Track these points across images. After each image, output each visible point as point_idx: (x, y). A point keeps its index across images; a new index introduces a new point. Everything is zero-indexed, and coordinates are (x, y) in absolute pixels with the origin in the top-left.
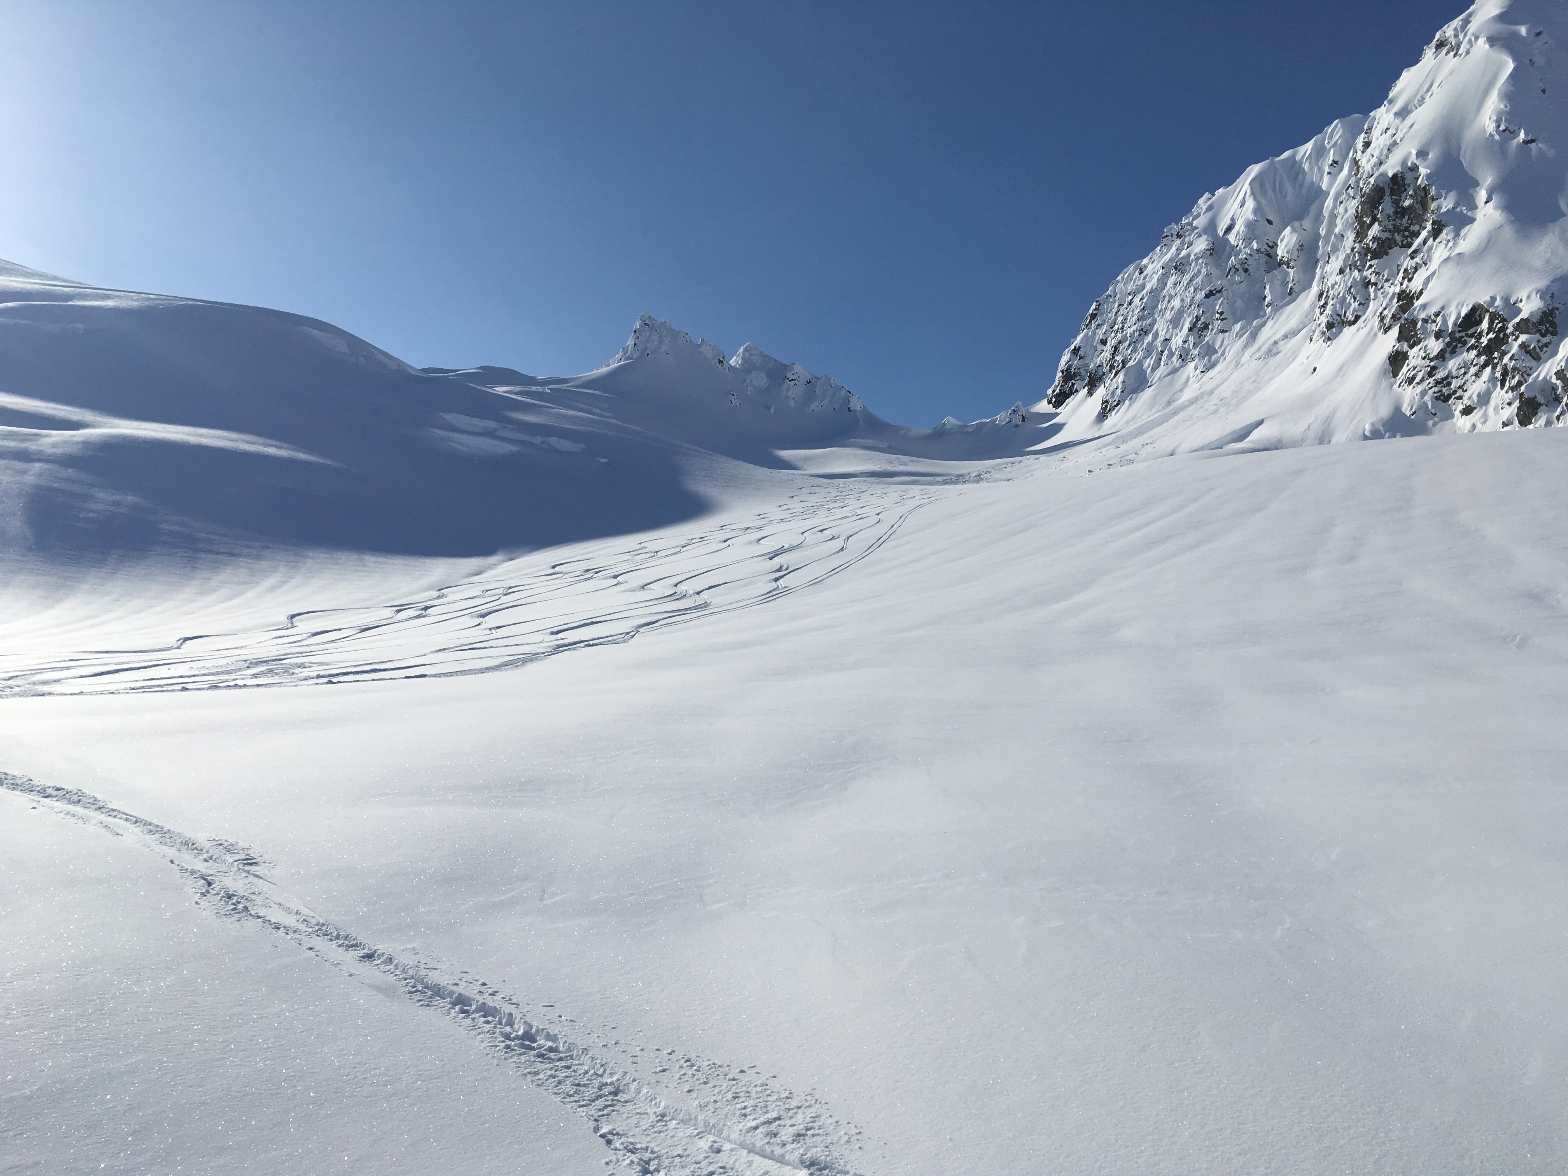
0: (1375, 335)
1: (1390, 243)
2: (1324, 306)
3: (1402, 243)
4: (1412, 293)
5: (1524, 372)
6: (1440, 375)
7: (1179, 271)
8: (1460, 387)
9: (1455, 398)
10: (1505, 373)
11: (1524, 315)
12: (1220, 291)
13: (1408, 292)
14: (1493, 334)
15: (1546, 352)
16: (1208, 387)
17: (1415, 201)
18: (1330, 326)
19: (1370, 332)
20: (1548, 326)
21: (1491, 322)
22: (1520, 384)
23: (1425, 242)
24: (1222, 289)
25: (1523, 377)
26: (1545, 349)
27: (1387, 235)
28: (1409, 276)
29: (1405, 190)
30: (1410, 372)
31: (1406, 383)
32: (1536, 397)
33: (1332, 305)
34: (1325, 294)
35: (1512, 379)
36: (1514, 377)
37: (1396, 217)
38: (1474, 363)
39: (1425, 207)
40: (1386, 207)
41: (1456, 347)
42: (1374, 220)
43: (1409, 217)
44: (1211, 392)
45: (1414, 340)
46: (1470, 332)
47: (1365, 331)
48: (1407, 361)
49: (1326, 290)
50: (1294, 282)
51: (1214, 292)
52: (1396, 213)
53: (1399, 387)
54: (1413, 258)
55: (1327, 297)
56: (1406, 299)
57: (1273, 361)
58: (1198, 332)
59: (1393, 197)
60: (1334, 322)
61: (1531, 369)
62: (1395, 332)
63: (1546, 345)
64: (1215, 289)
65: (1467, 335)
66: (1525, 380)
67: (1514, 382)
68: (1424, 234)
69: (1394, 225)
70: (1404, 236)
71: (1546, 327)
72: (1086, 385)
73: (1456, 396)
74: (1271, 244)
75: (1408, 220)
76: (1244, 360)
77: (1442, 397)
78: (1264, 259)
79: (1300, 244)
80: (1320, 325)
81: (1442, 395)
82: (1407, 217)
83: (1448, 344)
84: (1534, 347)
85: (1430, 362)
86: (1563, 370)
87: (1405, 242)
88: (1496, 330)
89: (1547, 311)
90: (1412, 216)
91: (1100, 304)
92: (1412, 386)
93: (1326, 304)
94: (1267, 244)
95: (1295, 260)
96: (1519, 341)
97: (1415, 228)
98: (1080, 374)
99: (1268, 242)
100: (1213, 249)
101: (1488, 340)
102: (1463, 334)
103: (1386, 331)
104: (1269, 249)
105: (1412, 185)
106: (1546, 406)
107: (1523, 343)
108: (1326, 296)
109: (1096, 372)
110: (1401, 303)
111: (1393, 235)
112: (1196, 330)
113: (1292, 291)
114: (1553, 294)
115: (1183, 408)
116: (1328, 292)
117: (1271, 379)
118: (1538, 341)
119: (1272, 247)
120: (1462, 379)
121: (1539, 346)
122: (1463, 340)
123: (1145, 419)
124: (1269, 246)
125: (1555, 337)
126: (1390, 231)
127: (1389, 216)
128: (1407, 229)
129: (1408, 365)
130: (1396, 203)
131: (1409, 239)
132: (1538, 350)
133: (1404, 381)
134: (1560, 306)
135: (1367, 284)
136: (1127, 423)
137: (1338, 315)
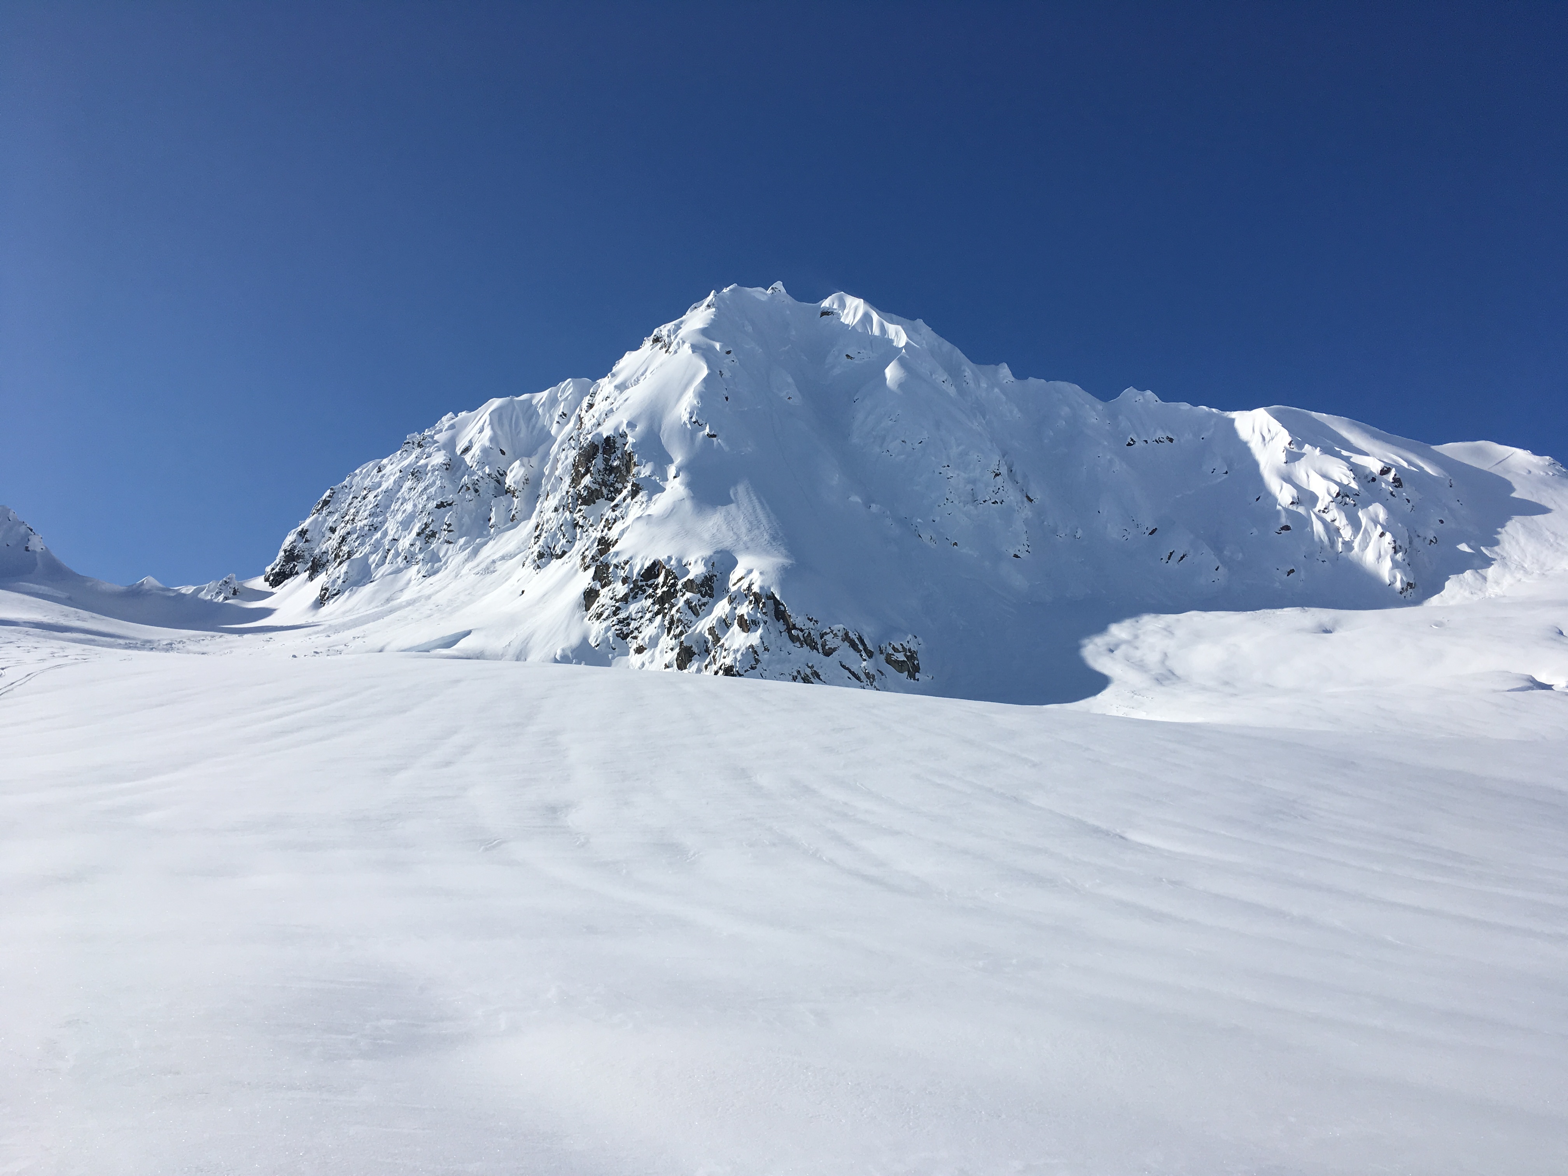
0: (577, 570)
1: (598, 494)
2: (538, 537)
3: (607, 496)
4: (609, 541)
5: (686, 624)
6: (622, 615)
7: (415, 477)
8: (637, 629)
9: (631, 637)
10: (672, 622)
11: (691, 576)
12: (450, 505)
13: (606, 539)
14: (666, 588)
15: (704, 610)
16: (427, 592)
17: (621, 463)
18: (541, 555)
19: (572, 568)
20: (707, 588)
21: (666, 577)
22: (681, 633)
23: (624, 499)
24: (452, 503)
25: (685, 628)
26: (703, 607)
27: (597, 486)
28: (609, 525)
29: (615, 452)
30: (598, 608)
31: (595, 617)
32: (692, 646)
33: (545, 537)
34: (540, 526)
35: (676, 629)
36: (678, 627)
37: (605, 473)
38: (649, 610)
39: (628, 471)
40: (598, 462)
41: (637, 593)
42: (588, 471)
43: (615, 476)
44: (429, 597)
45: (606, 581)
46: (649, 583)
47: (570, 565)
48: (598, 598)
49: (542, 523)
50: (517, 511)
51: (445, 504)
52: (605, 469)
53: (589, 620)
54: (614, 511)
55: (542, 530)
56: (605, 544)
57: (490, 578)
58: (425, 538)
59: (605, 456)
60: (545, 553)
61: (691, 622)
62: (591, 571)
63: (704, 604)
64: (446, 502)
65: (647, 585)
66: (686, 630)
67: (678, 631)
68: (625, 492)
69: (603, 480)
70: (609, 490)
71: (706, 589)
72: (308, 569)
73: (632, 635)
74: (501, 472)
75: (614, 477)
76: (464, 572)
77: (621, 635)
78: (493, 484)
79: (526, 478)
80: (532, 553)
81: (621, 633)
82: (613, 475)
83: (632, 590)
84: (695, 605)
85: (616, 603)
86: (714, 627)
87: (610, 496)
88: (669, 585)
89: (708, 576)
90: (618, 475)
91: (334, 493)
92: (599, 621)
93: (540, 535)
94: (498, 471)
95: (520, 491)
96: (685, 598)
97: (619, 486)
98: (303, 557)
99: (499, 469)
100: (449, 465)
101: (662, 592)
102: (644, 583)
103: (585, 569)
104: (498, 476)
105: (620, 449)
106: (699, 655)
107: (688, 599)
108: (541, 528)
109: (320, 557)
110: (600, 547)
111: (601, 488)
112: (423, 536)
113: (514, 518)
114: (713, 563)
115: (400, 608)
116: (543, 525)
117: (484, 595)
118: (699, 600)
119: (502, 475)
120: (639, 622)
121: (699, 605)
122: (643, 588)
123: (363, 612)
124: (499, 474)
125: (711, 599)
126: (599, 484)
127: (599, 470)
128: (612, 485)
129: (598, 602)
130: (606, 461)
131: (613, 494)
132: (698, 607)
133: (594, 616)
134: (718, 574)
135: (576, 525)
136: (344, 613)
137: (548, 547)
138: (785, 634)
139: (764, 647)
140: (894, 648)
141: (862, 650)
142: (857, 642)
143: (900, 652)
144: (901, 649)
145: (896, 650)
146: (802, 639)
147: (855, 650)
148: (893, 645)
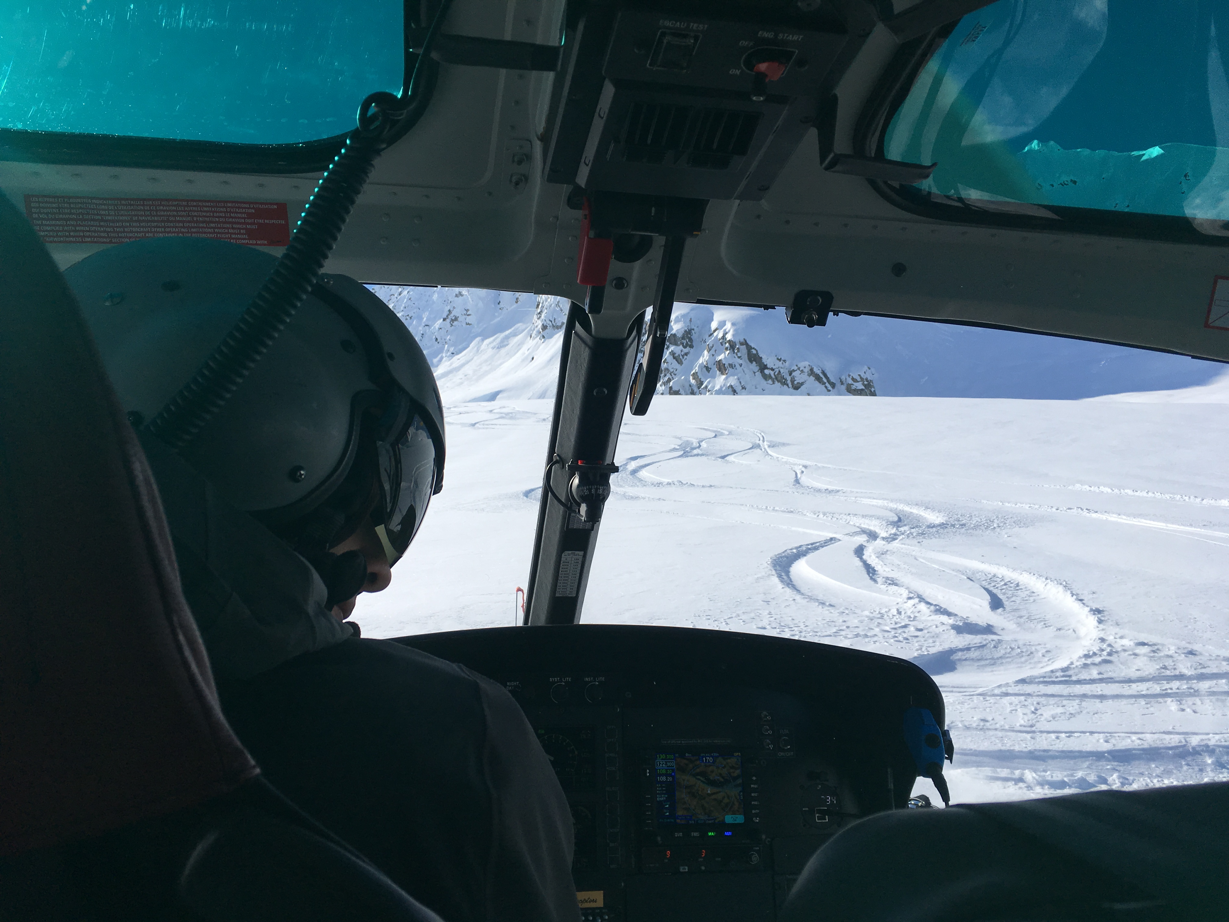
138: (758, 374)
139: (742, 386)
140: (853, 379)
141: (826, 383)
142: (821, 375)
143: (858, 382)
144: (859, 379)
145: (855, 380)
146: (773, 376)
147: (820, 382)
148: (852, 377)
